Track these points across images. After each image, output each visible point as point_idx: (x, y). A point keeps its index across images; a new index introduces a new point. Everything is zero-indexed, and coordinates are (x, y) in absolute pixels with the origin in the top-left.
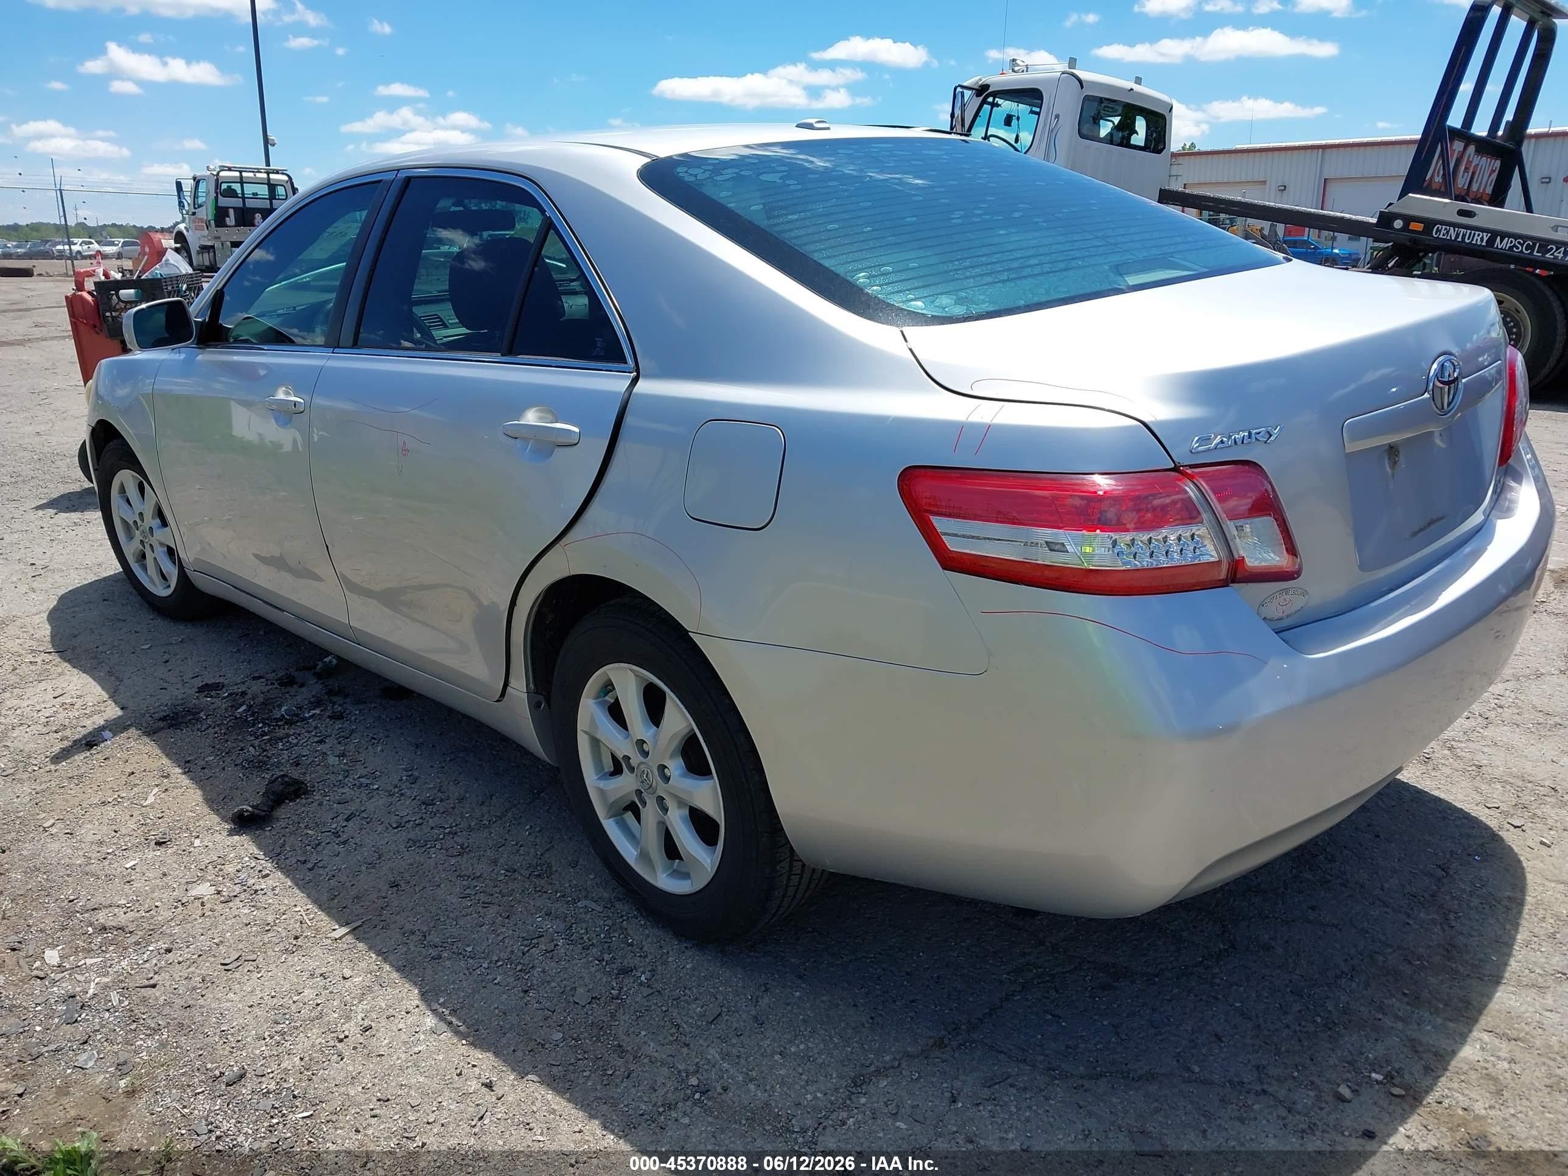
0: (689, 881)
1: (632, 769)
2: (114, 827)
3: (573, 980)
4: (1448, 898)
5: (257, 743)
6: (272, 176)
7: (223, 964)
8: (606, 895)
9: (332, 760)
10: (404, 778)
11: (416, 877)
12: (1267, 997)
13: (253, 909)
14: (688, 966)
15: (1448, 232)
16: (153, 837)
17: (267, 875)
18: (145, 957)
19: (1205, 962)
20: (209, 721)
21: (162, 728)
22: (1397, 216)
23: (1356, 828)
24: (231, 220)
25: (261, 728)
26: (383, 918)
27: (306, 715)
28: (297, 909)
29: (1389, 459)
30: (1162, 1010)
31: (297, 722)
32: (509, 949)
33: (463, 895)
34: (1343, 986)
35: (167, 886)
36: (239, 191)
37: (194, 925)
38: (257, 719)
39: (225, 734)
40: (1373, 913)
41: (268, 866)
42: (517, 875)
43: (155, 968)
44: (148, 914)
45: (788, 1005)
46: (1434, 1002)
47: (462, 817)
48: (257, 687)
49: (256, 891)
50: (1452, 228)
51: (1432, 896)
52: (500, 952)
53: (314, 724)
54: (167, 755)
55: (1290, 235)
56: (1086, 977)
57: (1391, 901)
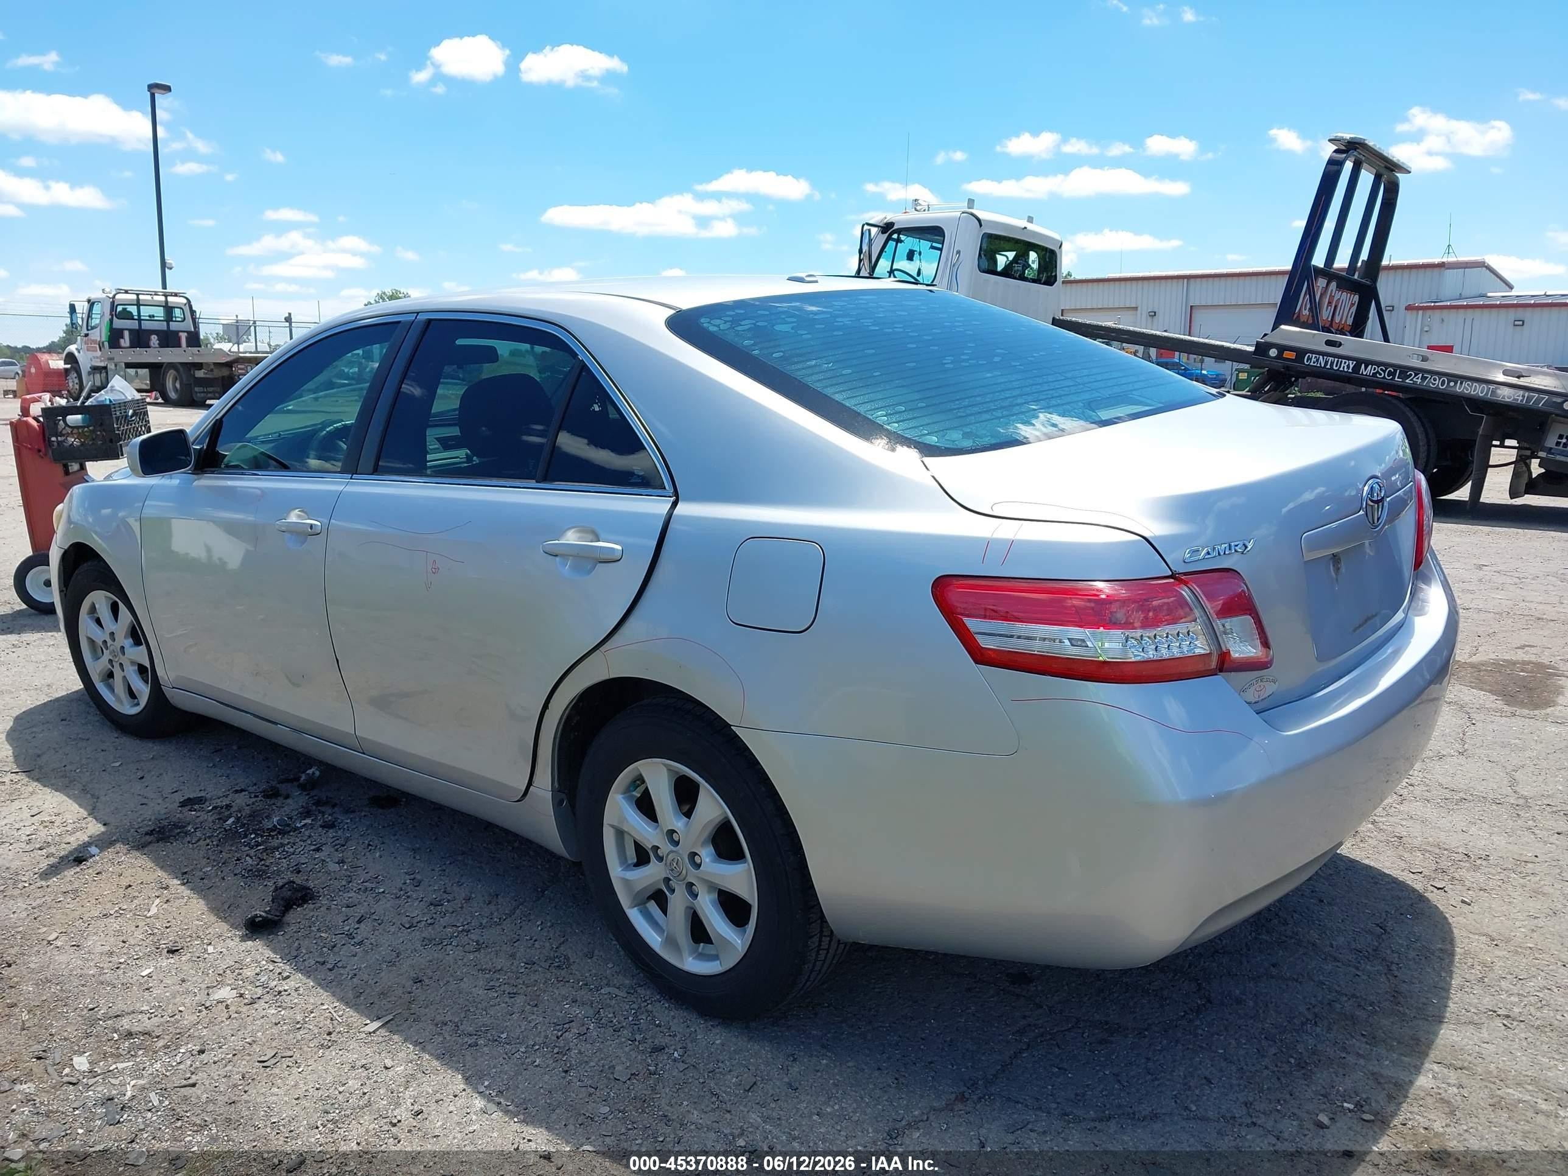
0: (718, 962)
1: (660, 859)
2: (122, 938)
3: (610, 1059)
4: (1389, 952)
5: (252, 852)
6: (170, 299)
7: (259, 1062)
8: (627, 982)
9: (333, 867)
10: (408, 881)
11: (438, 973)
12: (1245, 1044)
13: (280, 1009)
14: (718, 1042)
15: (1317, 360)
16: (164, 946)
17: (288, 977)
18: (178, 1059)
19: (1187, 1016)
20: (198, 834)
21: (150, 843)
22: (1271, 345)
23: (1302, 895)
24: (125, 341)
25: (254, 838)
26: (412, 1012)
27: (298, 825)
28: (324, 1007)
29: (1334, 566)
30: (1155, 1059)
31: (290, 832)
32: (543, 1034)
33: (486, 988)
34: (1309, 1031)
35: (188, 992)
36: (135, 313)
37: (222, 1027)
38: (248, 829)
39: (217, 845)
40: (1326, 967)
41: (287, 969)
42: (536, 967)
43: (191, 1069)
44: (172, 1019)
45: (818, 1071)
46: (1389, 1040)
47: (473, 917)
48: (241, 800)
49: (280, 992)
50: (1321, 357)
51: (1375, 950)
52: (535, 1037)
53: (307, 833)
54: (162, 868)
55: (1161, 357)
56: (1083, 1033)
57: (1340, 956)
